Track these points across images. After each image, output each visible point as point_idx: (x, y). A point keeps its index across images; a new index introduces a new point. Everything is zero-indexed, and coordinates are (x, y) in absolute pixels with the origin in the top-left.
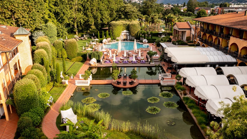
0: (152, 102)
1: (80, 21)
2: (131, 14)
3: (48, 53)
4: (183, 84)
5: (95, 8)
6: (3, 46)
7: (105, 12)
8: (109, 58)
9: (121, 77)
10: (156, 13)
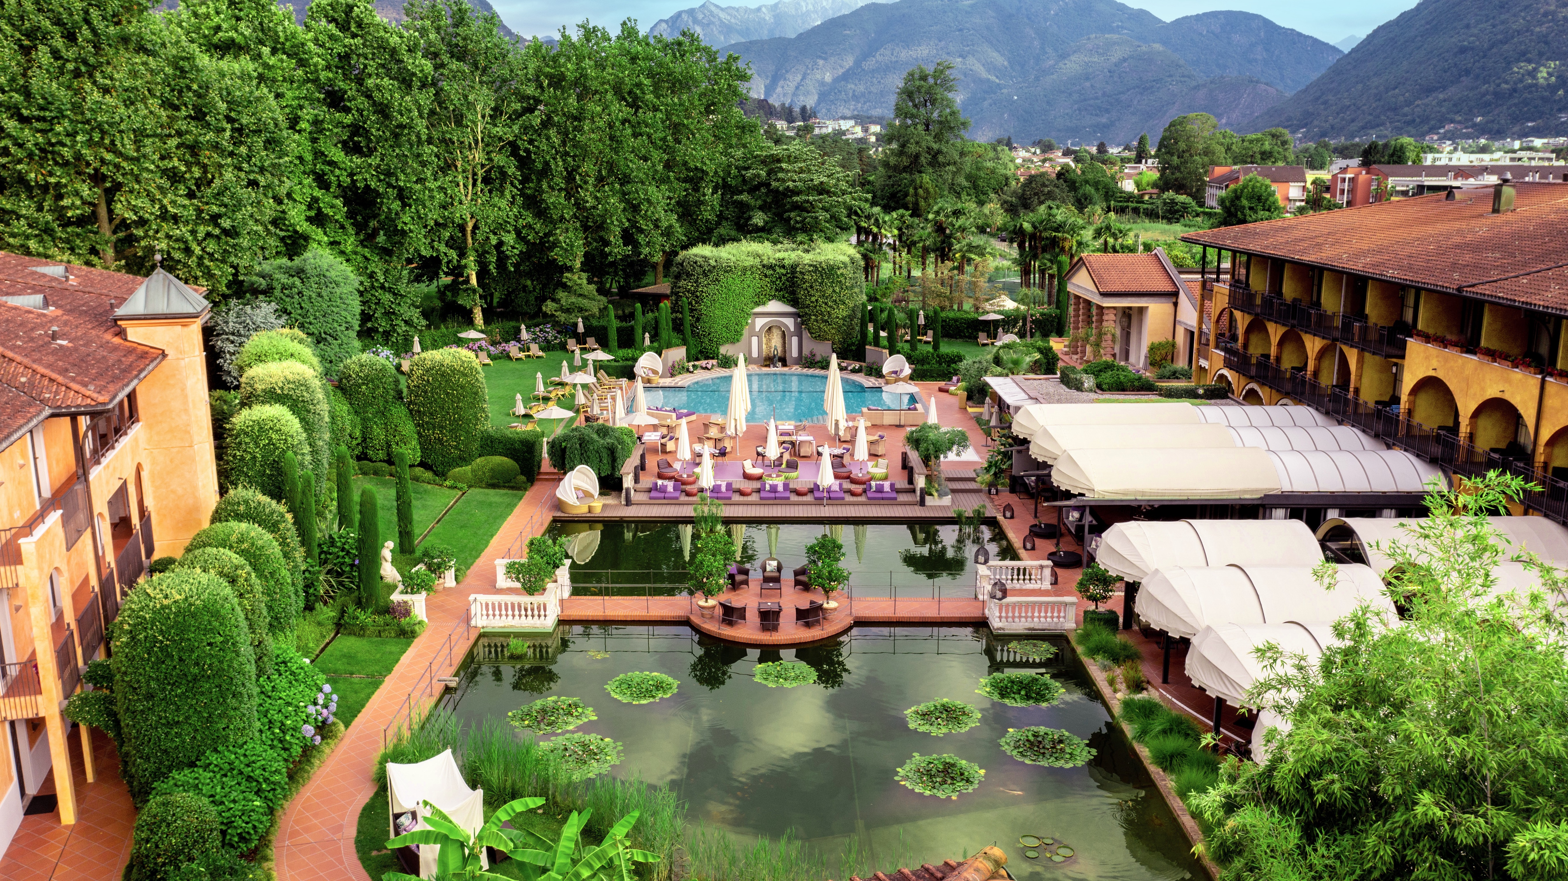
0: (935, 731)
1: (501, 243)
2: (808, 201)
3: (308, 426)
4: (1127, 625)
5: (588, 167)
6: (60, 379)
7: (652, 189)
8: (677, 466)
9: (746, 582)
10: (964, 196)
